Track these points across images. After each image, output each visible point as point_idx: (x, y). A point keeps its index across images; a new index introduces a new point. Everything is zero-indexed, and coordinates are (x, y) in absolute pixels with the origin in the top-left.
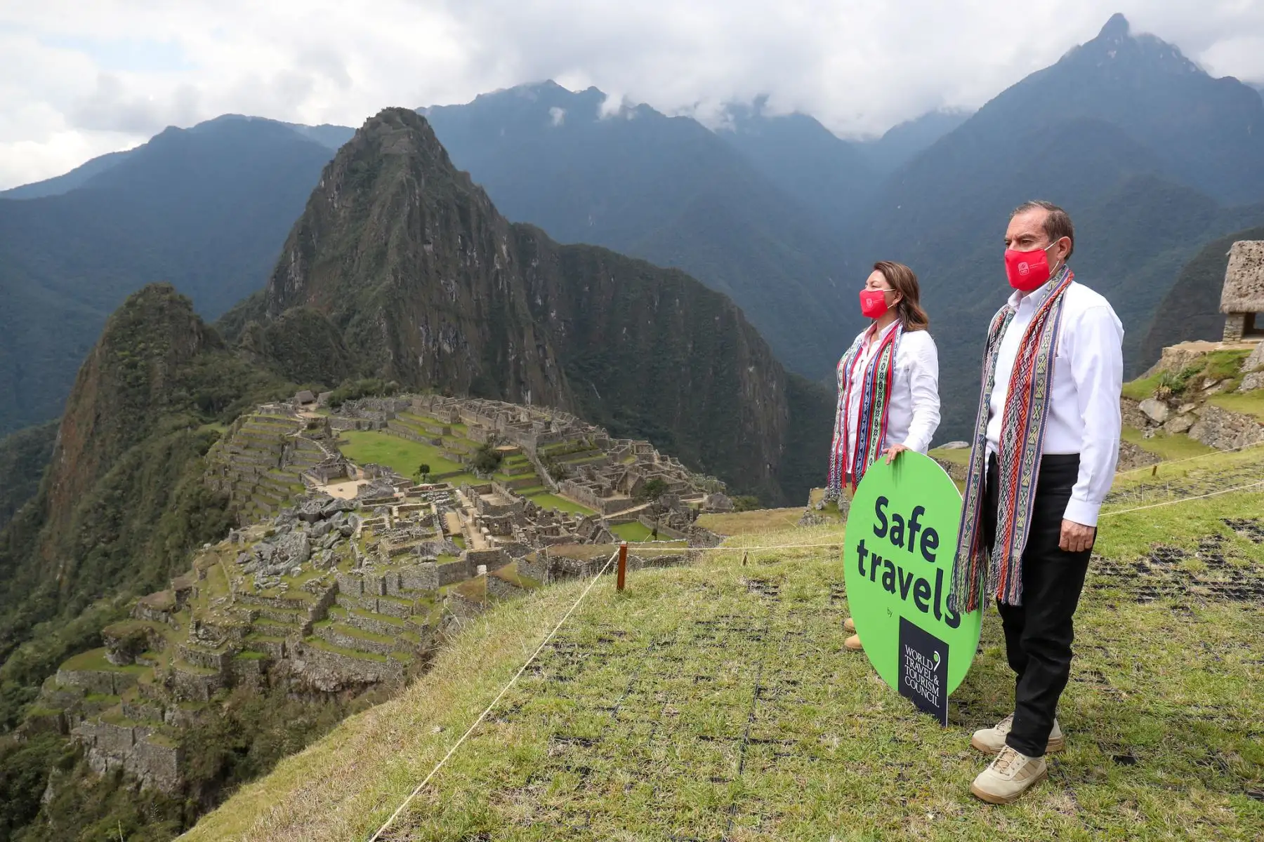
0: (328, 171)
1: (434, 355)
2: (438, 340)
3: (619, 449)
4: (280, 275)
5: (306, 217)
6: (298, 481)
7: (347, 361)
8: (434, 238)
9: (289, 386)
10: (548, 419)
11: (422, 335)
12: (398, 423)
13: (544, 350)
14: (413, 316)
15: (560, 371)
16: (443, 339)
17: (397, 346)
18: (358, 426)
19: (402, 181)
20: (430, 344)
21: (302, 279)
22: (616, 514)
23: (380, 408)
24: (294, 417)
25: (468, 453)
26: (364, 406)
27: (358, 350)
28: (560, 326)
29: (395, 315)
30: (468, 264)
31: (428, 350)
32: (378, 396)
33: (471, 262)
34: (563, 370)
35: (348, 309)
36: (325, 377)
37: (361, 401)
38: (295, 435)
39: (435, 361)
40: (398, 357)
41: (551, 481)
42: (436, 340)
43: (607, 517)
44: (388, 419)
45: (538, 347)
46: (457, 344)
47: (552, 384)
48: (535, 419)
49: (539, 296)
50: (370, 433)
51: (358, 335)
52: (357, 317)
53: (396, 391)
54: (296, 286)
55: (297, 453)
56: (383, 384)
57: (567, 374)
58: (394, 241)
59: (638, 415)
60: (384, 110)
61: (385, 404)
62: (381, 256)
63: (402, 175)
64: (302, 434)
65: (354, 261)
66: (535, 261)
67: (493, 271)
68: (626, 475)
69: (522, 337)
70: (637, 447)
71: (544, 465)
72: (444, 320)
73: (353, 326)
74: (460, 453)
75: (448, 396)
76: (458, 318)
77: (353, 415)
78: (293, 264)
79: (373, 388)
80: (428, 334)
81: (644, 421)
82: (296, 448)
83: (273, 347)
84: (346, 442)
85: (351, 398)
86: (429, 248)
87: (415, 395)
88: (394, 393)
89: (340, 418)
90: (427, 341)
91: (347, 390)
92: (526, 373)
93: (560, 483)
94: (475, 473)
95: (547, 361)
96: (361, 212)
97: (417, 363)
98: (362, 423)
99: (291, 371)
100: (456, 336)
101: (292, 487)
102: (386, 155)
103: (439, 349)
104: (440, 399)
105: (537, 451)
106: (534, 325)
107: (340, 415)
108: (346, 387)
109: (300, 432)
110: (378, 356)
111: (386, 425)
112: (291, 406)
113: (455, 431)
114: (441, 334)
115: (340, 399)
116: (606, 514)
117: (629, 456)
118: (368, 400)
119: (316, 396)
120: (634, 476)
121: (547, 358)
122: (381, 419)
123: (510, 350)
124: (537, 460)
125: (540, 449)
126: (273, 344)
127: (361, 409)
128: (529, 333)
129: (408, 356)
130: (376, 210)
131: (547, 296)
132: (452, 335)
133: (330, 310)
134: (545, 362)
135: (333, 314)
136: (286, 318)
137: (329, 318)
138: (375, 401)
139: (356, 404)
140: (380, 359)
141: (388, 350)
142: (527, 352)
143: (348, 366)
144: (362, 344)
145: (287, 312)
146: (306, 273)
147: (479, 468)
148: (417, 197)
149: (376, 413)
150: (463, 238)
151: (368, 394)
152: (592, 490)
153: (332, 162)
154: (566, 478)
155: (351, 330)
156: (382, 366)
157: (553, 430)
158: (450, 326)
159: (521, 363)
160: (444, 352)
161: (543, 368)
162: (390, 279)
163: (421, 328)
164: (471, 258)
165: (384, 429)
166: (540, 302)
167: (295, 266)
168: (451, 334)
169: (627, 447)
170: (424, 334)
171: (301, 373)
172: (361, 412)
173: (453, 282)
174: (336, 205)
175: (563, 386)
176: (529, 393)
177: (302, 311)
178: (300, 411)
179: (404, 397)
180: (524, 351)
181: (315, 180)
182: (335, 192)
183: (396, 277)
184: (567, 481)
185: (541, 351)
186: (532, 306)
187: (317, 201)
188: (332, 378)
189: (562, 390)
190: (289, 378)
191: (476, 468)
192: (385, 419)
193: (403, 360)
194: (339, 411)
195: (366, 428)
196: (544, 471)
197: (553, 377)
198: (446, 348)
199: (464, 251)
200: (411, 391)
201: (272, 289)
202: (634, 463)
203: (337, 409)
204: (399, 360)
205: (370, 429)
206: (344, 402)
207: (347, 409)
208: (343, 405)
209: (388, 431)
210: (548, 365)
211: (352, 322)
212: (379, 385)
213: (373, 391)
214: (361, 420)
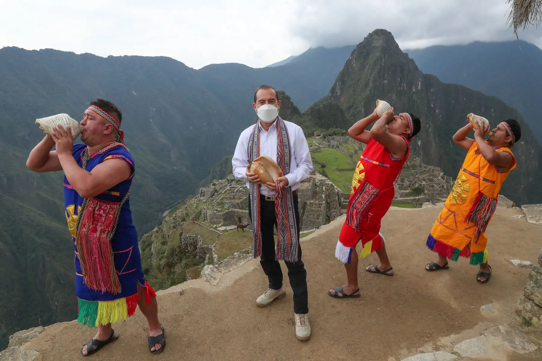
0: (353, 53)
4: (333, 90)
5: (344, 69)
7: (345, 122)
8: (388, 78)
9: (314, 129)
12: (342, 147)
15: (435, 134)
18: (329, 146)
19: (378, 56)
21: (340, 92)
22: (405, 198)
23: (338, 140)
26: (333, 139)
28: (440, 116)
29: (368, 106)
30: (402, 88)
32: (338, 136)
33: (403, 88)
35: (353, 103)
37: (333, 137)
43: (400, 199)
45: (427, 123)
47: (431, 139)
49: (432, 104)
50: (332, 149)
52: (354, 106)
54: (338, 94)
56: (341, 131)
57: (438, 135)
58: (372, 78)
60: (375, 30)
61: (340, 139)
62: (367, 84)
63: (378, 54)
65: (358, 86)
66: (432, 89)
67: (412, 92)
77: (329, 142)
78: (338, 86)
79: (337, 132)
85: (330, 135)
86: (386, 82)
88: (344, 135)
91: (329, 132)
95: (430, 129)
96: (363, 67)
102: (374, 47)
107: (324, 141)
111: (338, 147)
116: (400, 197)
118: (335, 137)
119: (321, 133)
128: (423, 118)
130: (367, 67)
131: (436, 104)
133: (347, 103)
134: (429, 130)
135: (348, 105)
137: (346, 106)
138: (337, 138)
139: (330, 138)
146: (342, 90)
148: (383, 62)
149: (336, 142)
150: (400, 78)
151: (335, 134)
152: (397, 186)
153: (354, 50)
155: (352, 111)
162: (368, 93)
164: (403, 86)
166: (432, 106)
167: (338, 87)
172: (331, 141)
173: (394, 95)
174: (354, 65)
176: (420, 141)
179: (347, 137)
181: (348, 56)
182: (355, 61)
183: (371, 93)
185: (428, 125)
186: (429, 107)
187: (348, 64)
188: (329, 127)
192: (338, 144)
194: (325, 140)
195: (331, 147)
197: (432, 136)
199: (400, 84)
201: (330, 95)
205: (332, 147)
206: (327, 136)
207: (327, 139)
208: (327, 138)
209: (338, 149)
210: (430, 131)
211: (352, 108)
212: (340, 131)
213: (337, 133)
214: (330, 144)
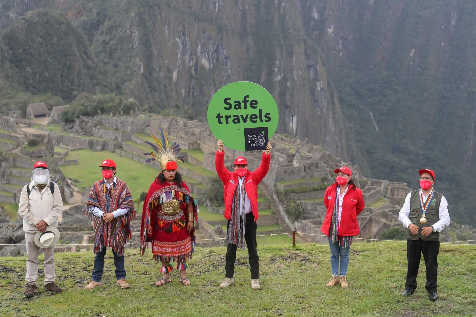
1: (190, 69)
2: (195, 54)
3: (369, 190)
6: (13, 201)
7: (91, 72)
9: (23, 96)
10: (293, 151)
11: (177, 47)
12: (133, 144)
13: (316, 72)
14: (169, 25)
15: (332, 97)
16: (201, 53)
17: (148, 57)
18: (91, 145)
20: (187, 58)
23: (115, 127)
24: (15, 132)
25: (201, 184)
26: (100, 123)
27: (106, 60)
28: (338, 44)
29: (149, 24)
31: (183, 63)
32: (114, 114)
34: (335, 95)
35: (99, 14)
36: (66, 89)
37: (96, 118)
38: (14, 151)
39: (191, 77)
40: (149, 70)
41: (287, 221)
42: (193, 53)
44: (123, 140)
45: (309, 67)
46: (217, 59)
47: (321, 110)
48: (278, 150)
49: (315, 10)
50: (103, 153)
51: (108, 43)
52: (107, 23)
53: (134, 110)
55: (14, 171)
56: (120, 100)
57: (341, 100)
59: (421, 152)
61: (122, 123)
64: (22, 152)
68: (371, 220)
69: (291, 54)
70: (392, 190)
71: (281, 201)
72: (204, 32)
73: (102, 33)
74: (193, 182)
75: (191, 118)
76: (220, 30)
77: (87, 133)
79: (111, 104)
80: (185, 45)
81: (428, 159)
82: (15, 166)
83: (11, 52)
84: (75, 162)
85: (86, 114)
87: (154, 116)
88: (132, 112)
89: (72, 135)
90: (184, 54)
91: (83, 105)
92: (292, 95)
93: (297, 224)
94: (207, 205)
95: (318, 83)
97: (170, 79)
98: (95, 141)
99: (29, 79)
100: (217, 51)
101: (6, 207)
103: (197, 64)
104: (181, 121)
105: (275, 186)
106: (305, 42)
107: (71, 132)
108: (82, 102)
109: (20, 148)
110: (128, 68)
111: (121, 147)
112: (12, 120)
113: (192, 158)
114: (199, 47)
115: (74, 114)
117: (380, 199)
118: (104, 117)
119: (50, 109)
120: (378, 222)
121: (318, 81)
122: (116, 139)
123: (276, 69)
124: (275, 196)
125: (278, 184)
126: (11, 49)
127: (96, 126)
128: (299, 50)
129: (160, 71)
131: (324, 8)
132: (212, 49)
133: (79, 13)
134: (315, 85)
135: (82, 18)
136: (27, 21)
137: (74, 24)
139: (91, 121)
140: (129, 72)
141: (138, 62)
142: (295, 72)
143: (92, 78)
144: (111, 55)
145: (29, 14)
147: (211, 200)
149: (111, 132)
151: (103, 111)
154: (305, 218)
155: (99, 38)
156: (130, 80)
157: (296, 164)
158: (210, 39)
159: (288, 84)
160: (203, 67)
161: (312, 91)
163: (178, 39)
165: (118, 151)
166: (316, 15)
168: (211, 47)
169: (378, 188)
170: (180, 44)
171: (40, 82)
172: (95, 130)
175: (334, 113)
176: (295, 119)
177: (46, 14)
178: (22, 125)
179: (142, 117)
180: (292, 71)
184: (304, 222)
185: (311, 72)
186: (307, 19)
188: (73, 90)
189: (334, 118)
190: (27, 88)
191: (208, 201)
192: (120, 139)
193: (155, 75)
194: (72, 128)
195: (99, 148)
196: (281, 208)
197: (324, 103)
198: (205, 62)
200: (151, 110)
202: (384, 208)
203: (71, 126)
204: (150, 74)
205: (103, 149)
206: (78, 117)
207: (81, 125)
208: (77, 121)
209: (123, 153)
210: (319, 89)
211: (101, 28)
212: (117, 101)
213: (110, 107)
214: (94, 138)
